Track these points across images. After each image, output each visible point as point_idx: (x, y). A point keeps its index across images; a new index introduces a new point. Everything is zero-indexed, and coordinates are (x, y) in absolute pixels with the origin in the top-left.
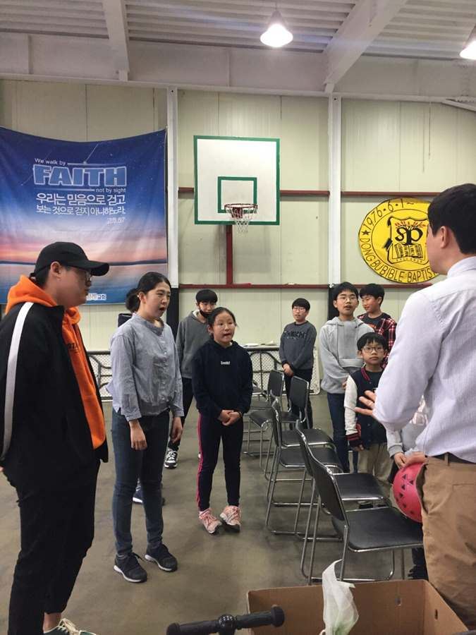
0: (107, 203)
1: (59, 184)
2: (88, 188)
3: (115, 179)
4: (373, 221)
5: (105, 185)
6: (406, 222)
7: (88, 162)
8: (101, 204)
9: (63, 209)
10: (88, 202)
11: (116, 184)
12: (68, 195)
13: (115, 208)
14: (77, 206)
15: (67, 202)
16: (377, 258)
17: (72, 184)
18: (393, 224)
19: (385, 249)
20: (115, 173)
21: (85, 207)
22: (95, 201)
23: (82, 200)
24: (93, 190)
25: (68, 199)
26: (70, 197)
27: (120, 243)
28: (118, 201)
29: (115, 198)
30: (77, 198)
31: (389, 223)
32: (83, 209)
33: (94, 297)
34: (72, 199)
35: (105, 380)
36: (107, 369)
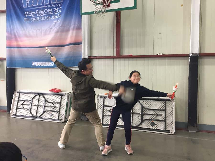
0: (54, 13)
1: (32, 6)
5: (52, 3)
8: (51, 14)
9: (35, 19)
10: (45, 13)
11: (57, 2)
12: (36, 11)
14: (41, 16)
15: (36, 15)
17: (37, 5)
21: (43, 16)
22: (48, 13)
23: (42, 13)
24: (46, 6)
25: (37, 13)
26: (37, 12)
28: (58, 11)
30: (40, 12)
32: (43, 18)
33: (48, 64)
34: (38, 13)
35: (47, 109)
36: (48, 103)
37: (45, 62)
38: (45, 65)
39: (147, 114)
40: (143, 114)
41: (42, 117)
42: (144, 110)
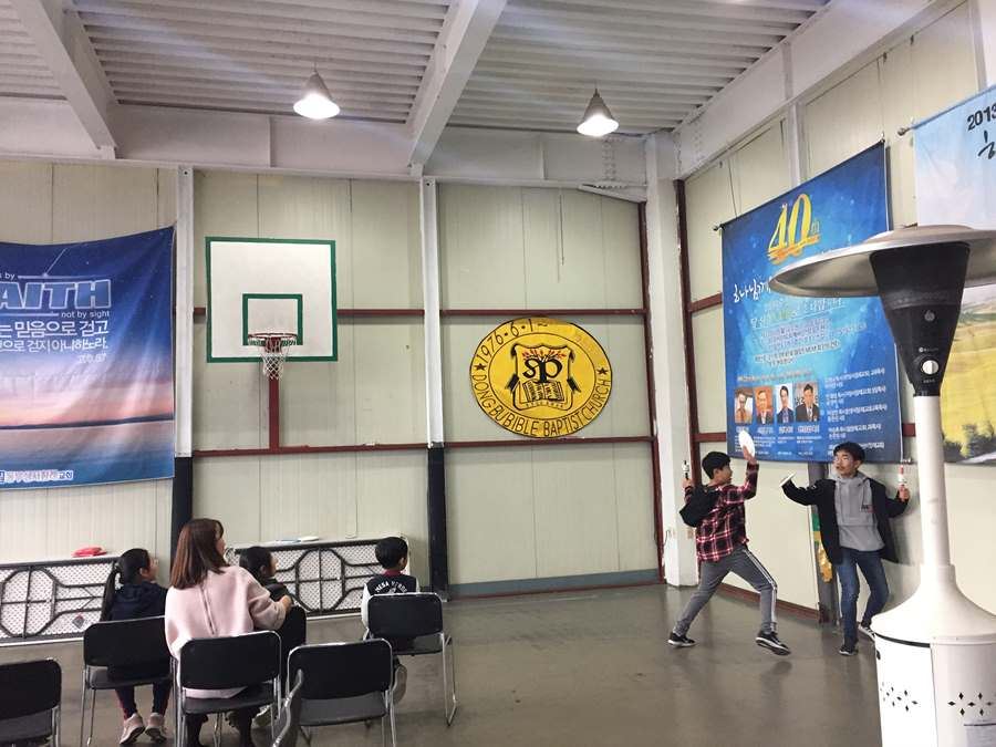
0: (80, 332)
2: (49, 311)
3: (93, 298)
4: (491, 351)
5: (77, 308)
6: (538, 350)
7: (50, 274)
8: (69, 334)
9: (8, 344)
10: (48, 332)
11: (93, 305)
12: (17, 323)
13: (92, 340)
14: (30, 339)
15: (13, 333)
16: (498, 403)
17: (24, 307)
18: (519, 355)
19: (508, 391)
20: (93, 289)
21: (42, 339)
22: (60, 331)
23: (39, 330)
24: (57, 315)
25: (16, 328)
26: (19, 326)
27: (98, 392)
28: (96, 330)
29: (92, 325)
30: (31, 327)
31: (513, 353)
32: (40, 344)
33: (55, 476)
34: (23, 328)
35: (62, 607)
36: (67, 590)
37: (40, 472)
38: (41, 480)
39: (351, 578)
40: (344, 579)
41: (48, 632)
42: (347, 568)
